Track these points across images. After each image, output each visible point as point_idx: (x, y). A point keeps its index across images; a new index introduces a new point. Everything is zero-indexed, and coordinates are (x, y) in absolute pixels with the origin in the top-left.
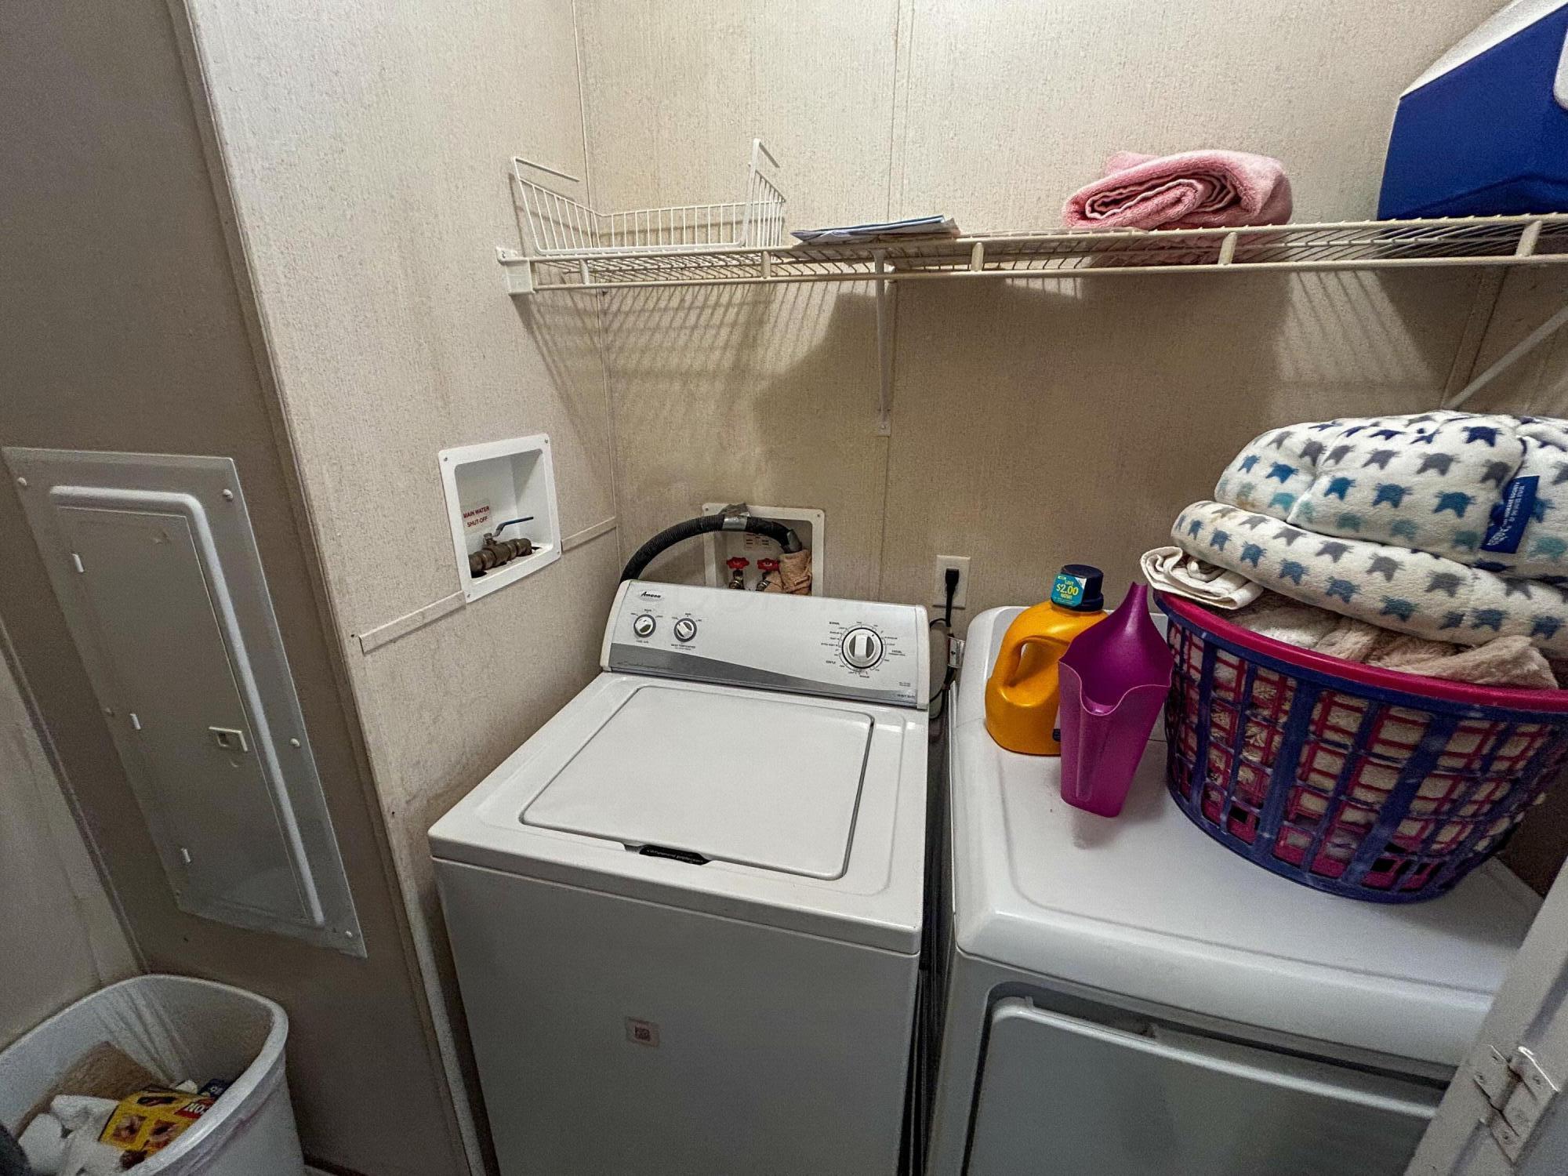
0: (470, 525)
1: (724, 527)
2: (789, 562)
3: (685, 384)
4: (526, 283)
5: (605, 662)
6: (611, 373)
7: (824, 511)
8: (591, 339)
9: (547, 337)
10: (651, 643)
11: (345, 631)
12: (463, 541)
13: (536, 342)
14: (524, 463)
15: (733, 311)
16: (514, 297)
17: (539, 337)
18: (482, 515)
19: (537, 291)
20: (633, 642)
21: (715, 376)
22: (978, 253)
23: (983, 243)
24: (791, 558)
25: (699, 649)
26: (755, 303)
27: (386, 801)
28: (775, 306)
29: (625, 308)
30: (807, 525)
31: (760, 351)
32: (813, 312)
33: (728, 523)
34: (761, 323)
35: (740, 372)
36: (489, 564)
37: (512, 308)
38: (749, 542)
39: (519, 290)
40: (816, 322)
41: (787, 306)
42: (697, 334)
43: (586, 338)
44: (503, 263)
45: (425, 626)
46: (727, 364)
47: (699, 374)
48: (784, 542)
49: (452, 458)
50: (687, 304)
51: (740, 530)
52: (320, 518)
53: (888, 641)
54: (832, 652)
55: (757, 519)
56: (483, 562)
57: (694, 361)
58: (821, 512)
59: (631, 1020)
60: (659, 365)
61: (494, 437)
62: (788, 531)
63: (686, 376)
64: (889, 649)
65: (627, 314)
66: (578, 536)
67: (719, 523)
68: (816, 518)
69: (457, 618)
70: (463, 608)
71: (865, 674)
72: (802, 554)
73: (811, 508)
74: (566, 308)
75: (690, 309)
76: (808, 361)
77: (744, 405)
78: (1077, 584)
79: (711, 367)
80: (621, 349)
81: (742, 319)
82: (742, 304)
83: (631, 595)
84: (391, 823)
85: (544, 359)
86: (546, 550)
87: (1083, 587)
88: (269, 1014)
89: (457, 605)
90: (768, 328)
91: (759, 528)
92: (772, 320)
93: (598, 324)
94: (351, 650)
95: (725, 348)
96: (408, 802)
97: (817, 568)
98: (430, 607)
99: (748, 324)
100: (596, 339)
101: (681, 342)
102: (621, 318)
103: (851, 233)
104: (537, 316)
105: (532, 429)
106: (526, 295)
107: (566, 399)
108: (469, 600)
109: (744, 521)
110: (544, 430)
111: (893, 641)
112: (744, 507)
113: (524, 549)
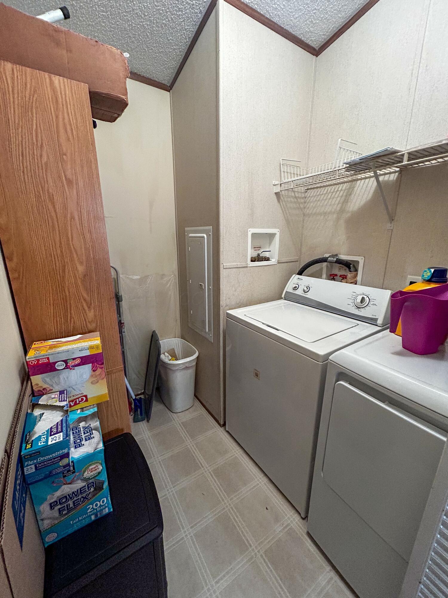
0: (255, 250)
1: (328, 261)
2: (350, 275)
3: (325, 216)
4: (277, 189)
5: (283, 296)
6: (304, 215)
7: (364, 257)
8: (299, 205)
9: (284, 204)
10: (297, 292)
11: (221, 263)
12: (251, 253)
13: (281, 205)
14: (271, 236)
15: (342, 192)
16: (276, 193)
17: (281, 204)
18: (258, 249)
19: (281, 191)
20: (291, 291)
21: (334, 213)
22: (406, 158)
23: (407, 153)
24: (351, 274)
25: (309, 295)
26: (350, 188)
27: (221, 303)
28: (355, 189)
29: (311, 195)
30: (358, 262)
31: (349, 204)
32: (369, 188)
33: (329, 260)
34: (350, 194)
35: (342, 211)
36: (257, 260)
37: (275, 196)
38: (340, 269)
39: (277, 191)
40: (369, 192)
41: (360, 188)
42: (330, 201)
43: (298, 205)
44: (274, 185)
45: (237, 268)
46: (338, 209)
47: (329, 213)
48: (349, 268)
49: (252, 231)
50: (328, 192)
51: (333, 263)
52: (221, 238)
53: (372, 300)
54: (350, 302)
55: (340, 260)
56: (255, 259)
57: (328, 209)
58: (363, 258)
59: (256, 370)
60: (318, 211)
61: (263, 228)
62: (351, 264)
63: (325, 214)
64: (372, 303)
65: (311, 197)
66: (284, 260)
67: (327, 259)
68: (361, 260)
69: (245, 269)
70: (247, 267)
71: (360, 310)
72: (355, 273)
73: (360, 256)
74: (292, 196)
75: (329, 193)
76: (365, 205)
77: (342, 222)
78: (430, 272)
79: (333, 210)
80: (308, 208)
81: (345, 194)
82: (345, 190)
83: (295, 279)
84: (221, 308)
85: (282, 210)
86: (273, 261)
87: (432, 272)
88: (196, 351)
89: (246, 266)
90: (353, 196)
91: (339, 262)
92: (354, 193)
93: (302, 201)
94: (221, 266)
95: (339, 203)
96: (226, 306)
97: (359, 278)
98: (239, 264)
99: (346, 196)
100: (301, 205)
101: (325, 204)
102: (310, 198)
103: (360, 159)
104: (282, 198)
105: (275, 227)
106: (279, 192)
107: (288, 221)
108: (249, 266)
109: (335, 259)
110: (278, 228)
111: (374, 300)
112: (337, 255)
113: (267, 259)
